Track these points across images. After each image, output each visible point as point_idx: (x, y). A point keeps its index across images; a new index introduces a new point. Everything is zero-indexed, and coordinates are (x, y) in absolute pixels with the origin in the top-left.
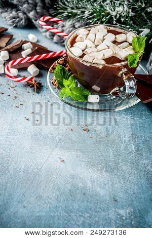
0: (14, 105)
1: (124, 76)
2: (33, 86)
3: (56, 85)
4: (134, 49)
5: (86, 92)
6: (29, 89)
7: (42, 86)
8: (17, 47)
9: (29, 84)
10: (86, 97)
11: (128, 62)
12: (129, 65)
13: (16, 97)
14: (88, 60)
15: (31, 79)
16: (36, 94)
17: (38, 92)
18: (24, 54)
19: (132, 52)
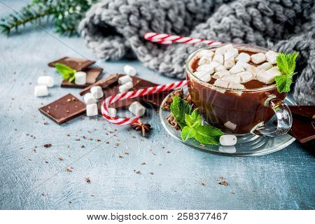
0: (117, 155)
1: (273, 104)
2: (140, 129)
3: (174, 124)
4: (281, 70)
5: (217, 132)
6: (134, 133)
7: (152, 129)
8: (113, 81)
9: (133, 127)
10: (217, 139)
11: (277, 86)
12: (278, 90)
13: (118, 145)
14: (222, 85)
15: (136, 120)
16: (144, 139)
17: (147, 137)
18: (122, 89)
19: (279, 74)
